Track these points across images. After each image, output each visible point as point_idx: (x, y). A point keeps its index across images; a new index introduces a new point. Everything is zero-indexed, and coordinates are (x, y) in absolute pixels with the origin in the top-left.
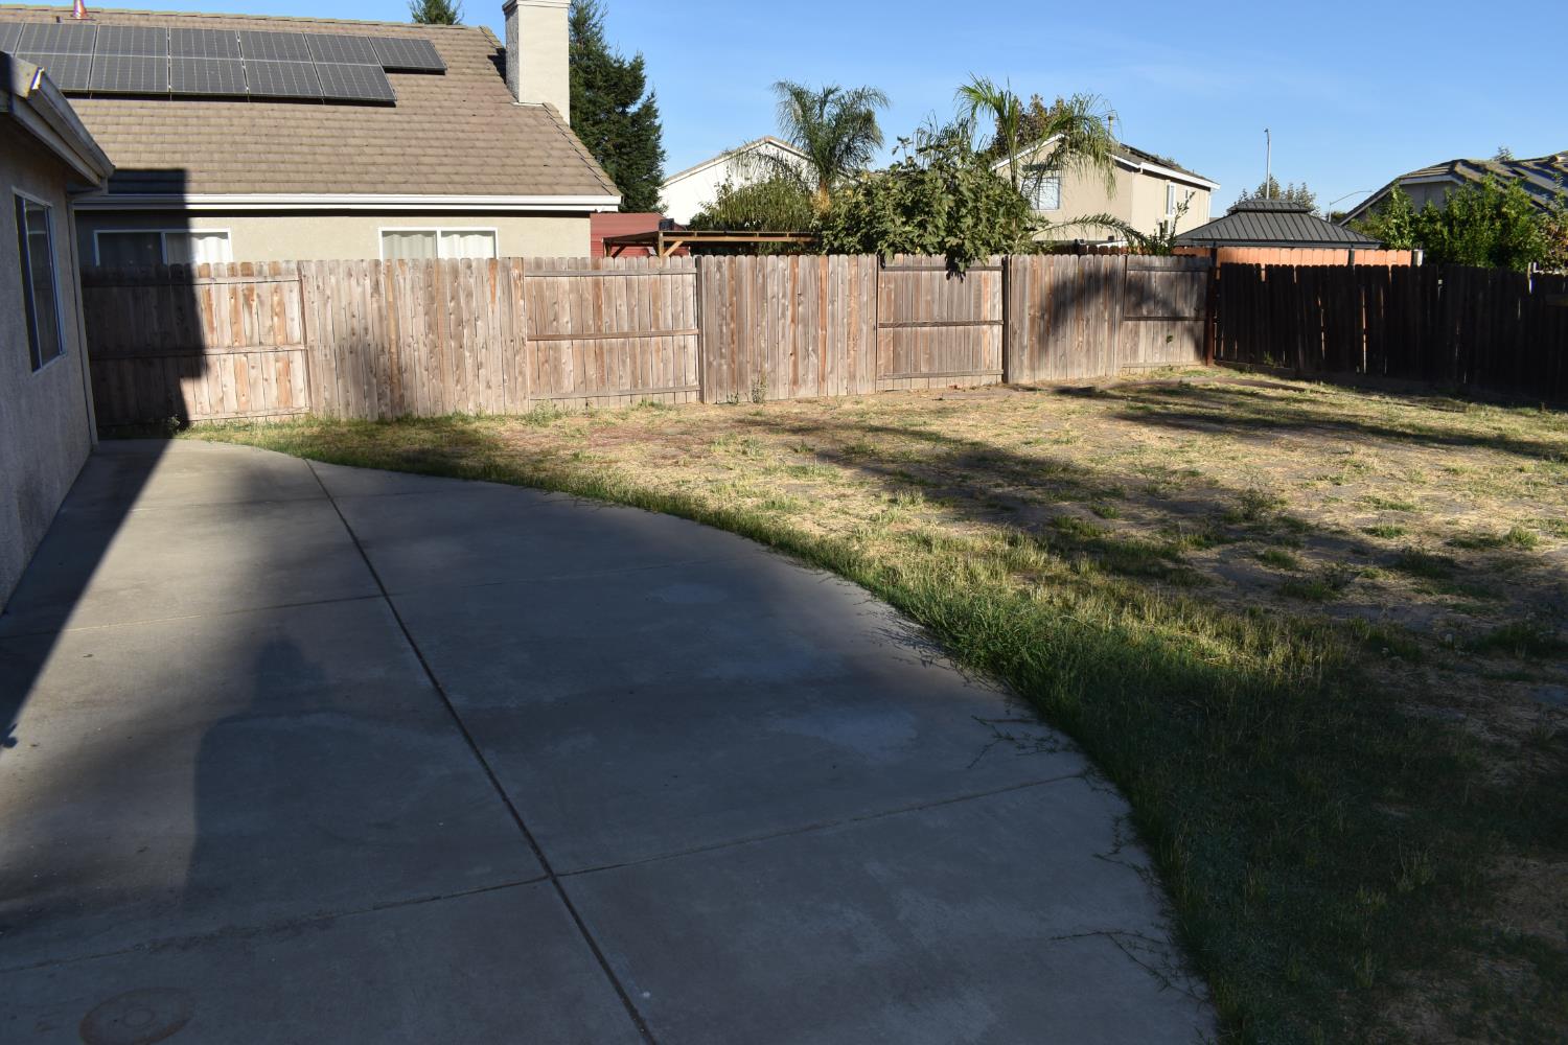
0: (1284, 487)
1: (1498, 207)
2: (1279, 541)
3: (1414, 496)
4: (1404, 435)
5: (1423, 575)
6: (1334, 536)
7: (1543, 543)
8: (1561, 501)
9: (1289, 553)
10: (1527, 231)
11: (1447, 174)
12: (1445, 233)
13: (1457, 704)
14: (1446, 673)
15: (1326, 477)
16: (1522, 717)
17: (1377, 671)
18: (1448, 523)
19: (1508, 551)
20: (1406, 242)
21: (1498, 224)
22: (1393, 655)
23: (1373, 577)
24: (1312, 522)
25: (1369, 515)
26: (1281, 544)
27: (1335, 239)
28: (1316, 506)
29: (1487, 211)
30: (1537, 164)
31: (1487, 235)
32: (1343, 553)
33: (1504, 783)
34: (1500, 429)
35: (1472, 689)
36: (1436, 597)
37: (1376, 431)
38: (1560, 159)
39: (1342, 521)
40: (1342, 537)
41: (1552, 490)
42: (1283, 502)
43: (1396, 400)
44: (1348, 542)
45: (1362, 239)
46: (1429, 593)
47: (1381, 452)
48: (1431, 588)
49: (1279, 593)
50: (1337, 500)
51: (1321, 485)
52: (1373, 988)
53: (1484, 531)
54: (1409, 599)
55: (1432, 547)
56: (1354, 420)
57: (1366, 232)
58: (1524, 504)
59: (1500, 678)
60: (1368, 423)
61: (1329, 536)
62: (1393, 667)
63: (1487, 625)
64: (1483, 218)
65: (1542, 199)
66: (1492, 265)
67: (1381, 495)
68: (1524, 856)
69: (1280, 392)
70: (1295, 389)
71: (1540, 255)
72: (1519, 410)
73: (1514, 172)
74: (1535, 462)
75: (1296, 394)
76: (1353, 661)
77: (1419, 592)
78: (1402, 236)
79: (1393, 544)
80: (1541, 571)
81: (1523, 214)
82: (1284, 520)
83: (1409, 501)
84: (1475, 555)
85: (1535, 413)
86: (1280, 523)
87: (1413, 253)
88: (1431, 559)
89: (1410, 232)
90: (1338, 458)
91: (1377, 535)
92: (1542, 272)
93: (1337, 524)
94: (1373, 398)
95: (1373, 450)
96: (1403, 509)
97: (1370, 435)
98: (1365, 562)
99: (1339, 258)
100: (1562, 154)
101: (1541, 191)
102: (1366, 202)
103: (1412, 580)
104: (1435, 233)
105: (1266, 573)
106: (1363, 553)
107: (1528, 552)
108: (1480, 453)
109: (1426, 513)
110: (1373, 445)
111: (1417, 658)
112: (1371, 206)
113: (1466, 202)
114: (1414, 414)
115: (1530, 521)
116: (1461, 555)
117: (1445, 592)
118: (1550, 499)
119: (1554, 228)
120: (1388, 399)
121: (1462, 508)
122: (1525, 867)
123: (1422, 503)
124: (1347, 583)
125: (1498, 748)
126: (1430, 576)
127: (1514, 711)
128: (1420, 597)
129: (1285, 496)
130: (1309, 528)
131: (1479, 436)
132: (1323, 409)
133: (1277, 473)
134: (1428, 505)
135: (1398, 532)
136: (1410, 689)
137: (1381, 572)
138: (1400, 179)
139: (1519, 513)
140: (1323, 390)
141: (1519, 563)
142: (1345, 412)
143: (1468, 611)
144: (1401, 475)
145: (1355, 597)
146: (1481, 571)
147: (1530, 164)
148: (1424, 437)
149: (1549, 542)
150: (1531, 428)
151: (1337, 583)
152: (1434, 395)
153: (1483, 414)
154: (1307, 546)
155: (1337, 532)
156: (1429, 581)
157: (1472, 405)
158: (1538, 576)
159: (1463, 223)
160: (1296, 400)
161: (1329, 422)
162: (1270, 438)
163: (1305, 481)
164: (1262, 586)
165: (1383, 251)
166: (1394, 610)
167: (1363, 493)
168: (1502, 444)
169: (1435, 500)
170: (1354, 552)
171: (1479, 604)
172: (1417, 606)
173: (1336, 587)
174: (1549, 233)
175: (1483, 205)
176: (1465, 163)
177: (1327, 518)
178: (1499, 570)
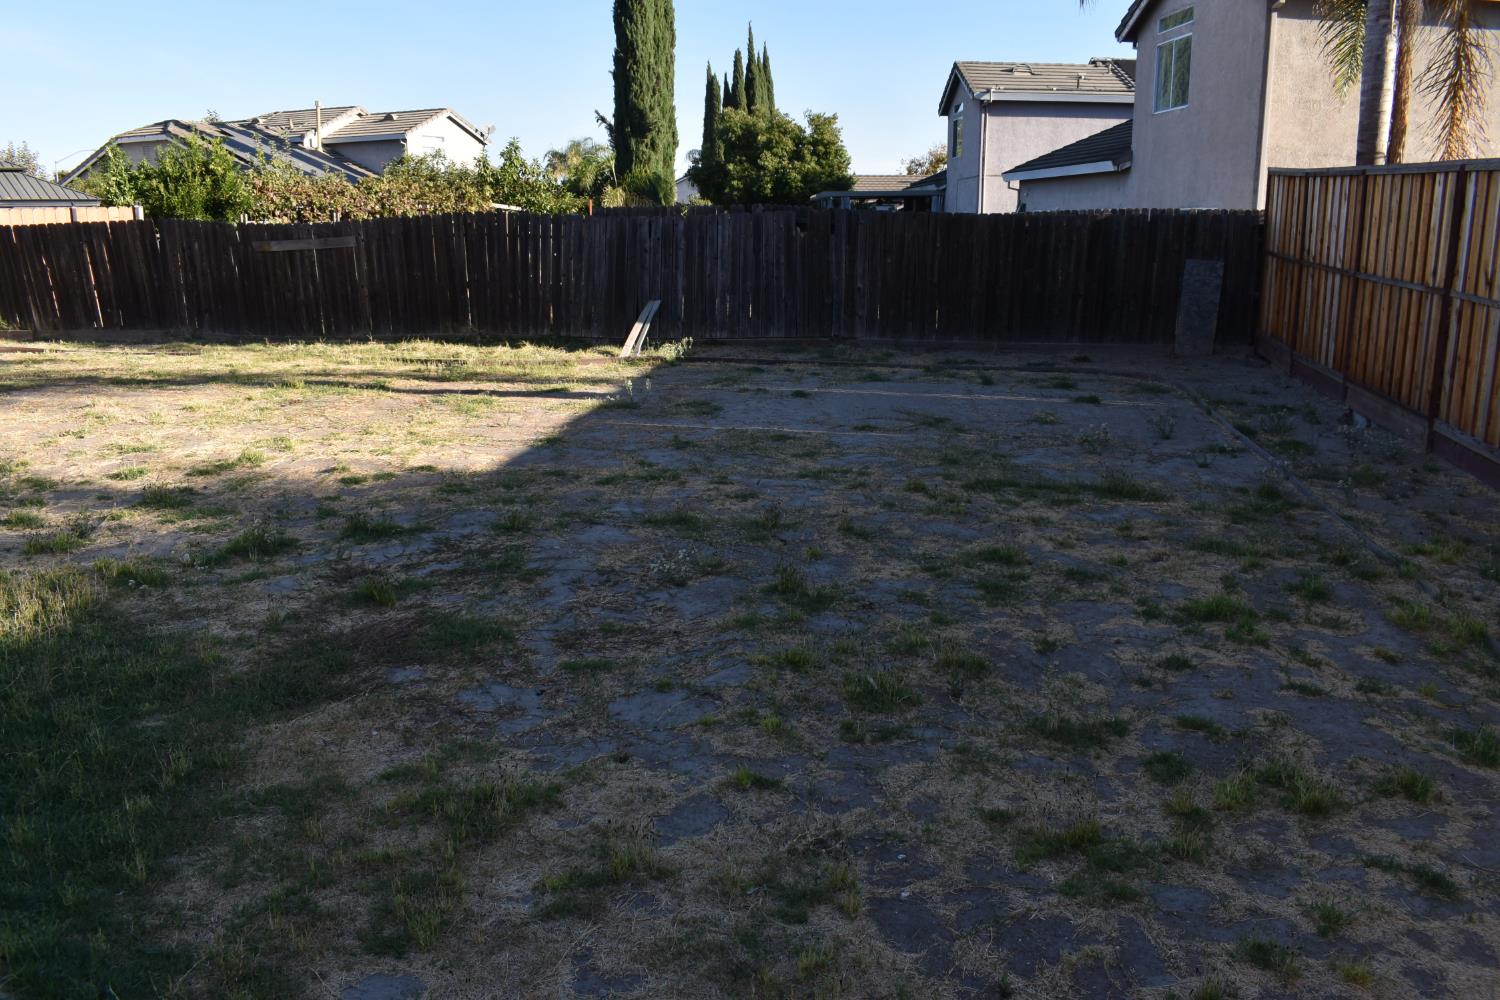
0: (26, 449)
1: (205, 164)
2: (22, 503)
3: (153, 437)
4: (145, 382)
5: (166, 507)
6: (80, 487)
7: (268, 459)
8: (284, 420)
9: (34, 512)
10: (234, 186)
11: (162, 133)
12: (162, 190)
13: (203, 613)
14: (191, 589)
15: (68, 433)
16: (257, 609)
17: (129, 604)
18: (187, 456)
19: (241, 471)
20: (128, 199)
21: (208, 180)
22: (141, 585)
23: (119, 518)
24: (56, 478)
25: (113, 462)
26: (25, 505)
27: (55, 197)
28: (60, 462)
29: (197, 168)
30: (242, 126)
31: (200, 191)
32: (89, 502)
33: (245, 669)
34: (231, 365)
35: (216, 597)
36: (179, 524)
37: (118, 382)
38: (261, 121)
39: (87, 471)
40: (87, 487)
41: (277, 412)
42: (24, 464)
43: (135, 350)
44: (94, 491)
45: (82, 197)
46: (172, 522)
47: (121, 400)
48: (174, 518)
49: (26, 553)
50: (80, 453)
51: (62, 441)
52: (147, 881)
53: (220, 457)
54: (154, 531)
55: (173, 481)
56: (94, 374)
57: (88, 190)
58: (253, 428)
59: (237, 582)
60: (109, 375)
61: (74, 487)
62: (143, 596)
63: (223, 540)
64: (194, 174)
65: (247, 156)
66: (210, 219)
67: (124, 441)
68: (268, 723)
69: (19, 356)
70: (33, 351)
71: (250, 207)
72: (247, 346)
73: (223, 132)
74: (261, 390)
75: (36, 356)
76: (103, 600)
77: (163, 523)
78: (123, 193)
79: (134, 485)
80: (270, 482)
81: (229, 170)
82: (27, 481)
83: (151, 442)
84: (212, 480)
85: (262, 347)
86: (23, 485)
87: (134, 209)
88: (172, 491)
89: (130, 189)
90: (81, 412)
91: (122, 479)
92: (255, 222)
93: (82, 476)
94: (114, 350)
95: (115, 399)
96: (145, 450)
97: (111, 386)
98: (110, 506)
99: (61, 216)
100: (265, 117)
101: (245, 148)
102: (88, 161)
103: (156, 514)
104: (152, 189)
105: (12, 537)
106: (108, 498)
107: (257, 469)
108: (214, 389)
109: (166, 451)
110: (115, 395)
111: (163, 582)
112: (93, 165)
113: (177, 159)
114: (153, 361)
115: (259, 441)
116: (199, 482)
117: (186, 518)
118: (275, 420)
119: (259, 183)
120: (127, 350)
121: (199, 440)
122: (269, 732)
123: (163, 442)
124: (93, 529)
125: (240, 641)
126: (172, 507)
127: (252, 606)
128: (164, 527)
129: (27, 458)
130: (53, 485)
131: (214, 374)
132: (63, 367)
133: (17, 436)
134: (168, 443)
135: (141, 472)
136: (160, 611)
137: (125, 512)
138: (117, 138)
139: (249, 437)
140: (62, 348)
141: (250, 480)
142: (87, 367)
143: (207, 530)
144: (143, 420)
145: (102, 540)
146: (218, 493)
147: (236, 126)
148: (162, 381)
149: (274, 458)
150: (258, 361)
151: (82, 531)
152: (169, 341)
153: (215, 353)
154: (52, 502)
155: (82, 483)
156: (172, 511)
157: (206, 347)
158: (267, 488)
159: (177, 180)
160: (35, 362)
161: (70, 379)
162: (9, 403)
163: (46, 441)
164: (8, 550)
165: (104, 208)
166: (140, 544)
167: (107, 442)
168: (234, 378)
169: (174, 437)
170: (100, 498)
171: (217, 522)
172: (163, 536)
173: (82, 535)
174: (254, 187)
175: (192, 162)
176: (177, 123)
177: (72, 472)
178: (233, 489)
